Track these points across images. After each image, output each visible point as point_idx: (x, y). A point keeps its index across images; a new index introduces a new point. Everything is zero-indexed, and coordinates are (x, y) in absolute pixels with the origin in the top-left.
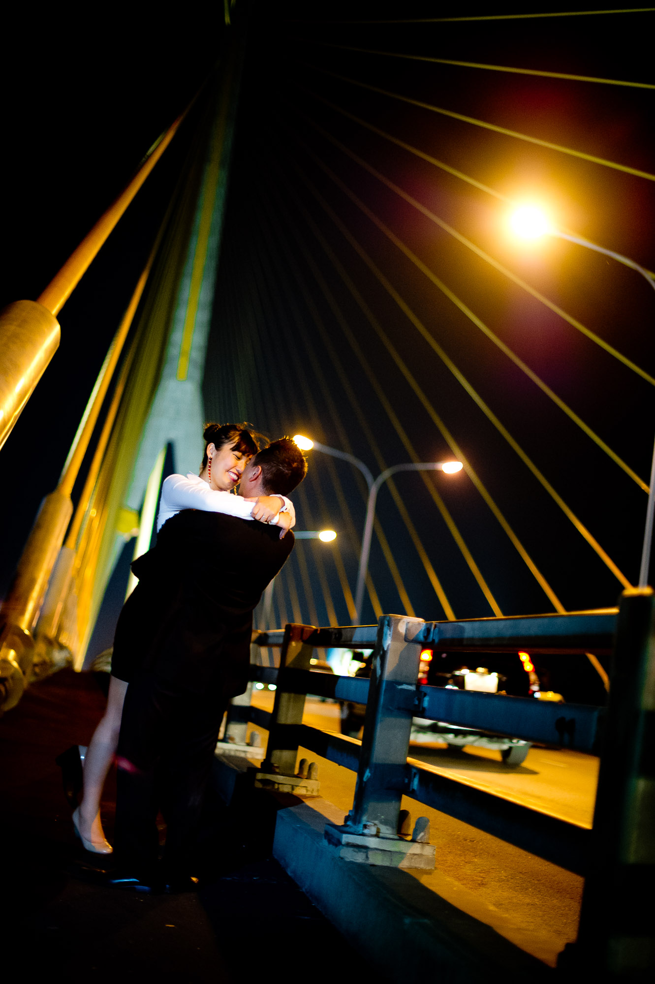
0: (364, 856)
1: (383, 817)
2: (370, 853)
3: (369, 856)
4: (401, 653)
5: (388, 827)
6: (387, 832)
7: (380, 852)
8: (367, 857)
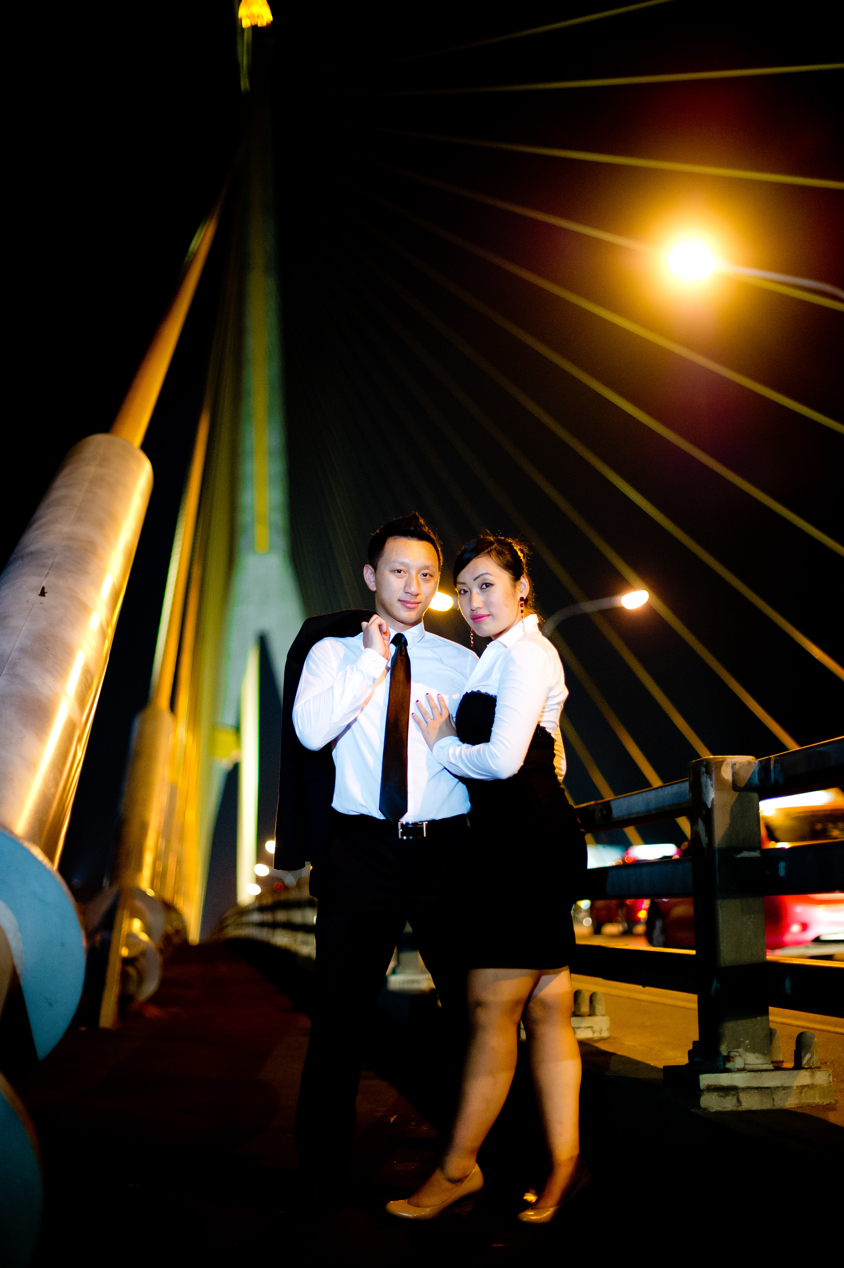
0: (734, 1100)
1: (747, 1041)
2: (742, 1096)
3: (741, 1100)
4: (733, 807)
5: (757, 1055)
6: (760, 1061)
7: (756, 1092)
8: (739, 1101)
